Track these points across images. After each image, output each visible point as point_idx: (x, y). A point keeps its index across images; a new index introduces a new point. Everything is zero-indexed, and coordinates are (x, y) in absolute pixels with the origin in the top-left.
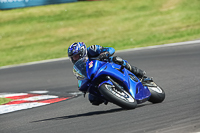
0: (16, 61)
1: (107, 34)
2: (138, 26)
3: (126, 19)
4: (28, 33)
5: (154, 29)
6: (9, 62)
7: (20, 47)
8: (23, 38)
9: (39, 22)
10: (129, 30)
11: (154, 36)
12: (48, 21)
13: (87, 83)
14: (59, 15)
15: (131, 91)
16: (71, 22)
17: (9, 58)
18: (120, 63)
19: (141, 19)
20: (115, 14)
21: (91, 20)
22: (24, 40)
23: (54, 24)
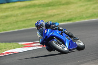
0: (28, 26)
1: (72, 13)
2: (87, 9)
3: (81, 6)
4: (33, 13)
5: (95, 11)
6: (24, 27)
7: (29, 19)
8: (31, 15)
9: (39, 7)
10: (83, 11)
11: (95, 14)
12: (43, 7)
13: (44, 40)
14: (48, 4)
15: (66, 44)
16: (54, 7)
17: (24, 25)
18: (61, 30)
19: (89, 6)
20: (76, 3)
21: (64, 6)
22: (31, 16)
23: (46, 8)
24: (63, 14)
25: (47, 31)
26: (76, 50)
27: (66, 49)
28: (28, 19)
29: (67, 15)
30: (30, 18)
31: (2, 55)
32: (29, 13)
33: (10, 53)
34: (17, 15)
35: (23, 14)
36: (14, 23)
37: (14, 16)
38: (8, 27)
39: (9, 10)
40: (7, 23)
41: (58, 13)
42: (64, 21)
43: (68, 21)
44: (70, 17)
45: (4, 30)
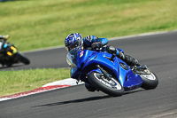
18: (113, 52)
24: (152, 16)
25: (84, 54)
26: (140, 89)
27: (119, 87)
28: (89, 24)
29: (159, 19)
30: (92, 23)
31: (41, 91)
32: (90, 14)
33: (55, 86)
34: (68, 19)
35: (79, 16)
36: (63, 32)
37: (64, 20)
38: (52, 39)
39: (54, 8)
40: (50, 33)
41: (143, 14)
42: (154, 29)
43: (160, 28)
44: (163, 22)
45: (44, 46)
